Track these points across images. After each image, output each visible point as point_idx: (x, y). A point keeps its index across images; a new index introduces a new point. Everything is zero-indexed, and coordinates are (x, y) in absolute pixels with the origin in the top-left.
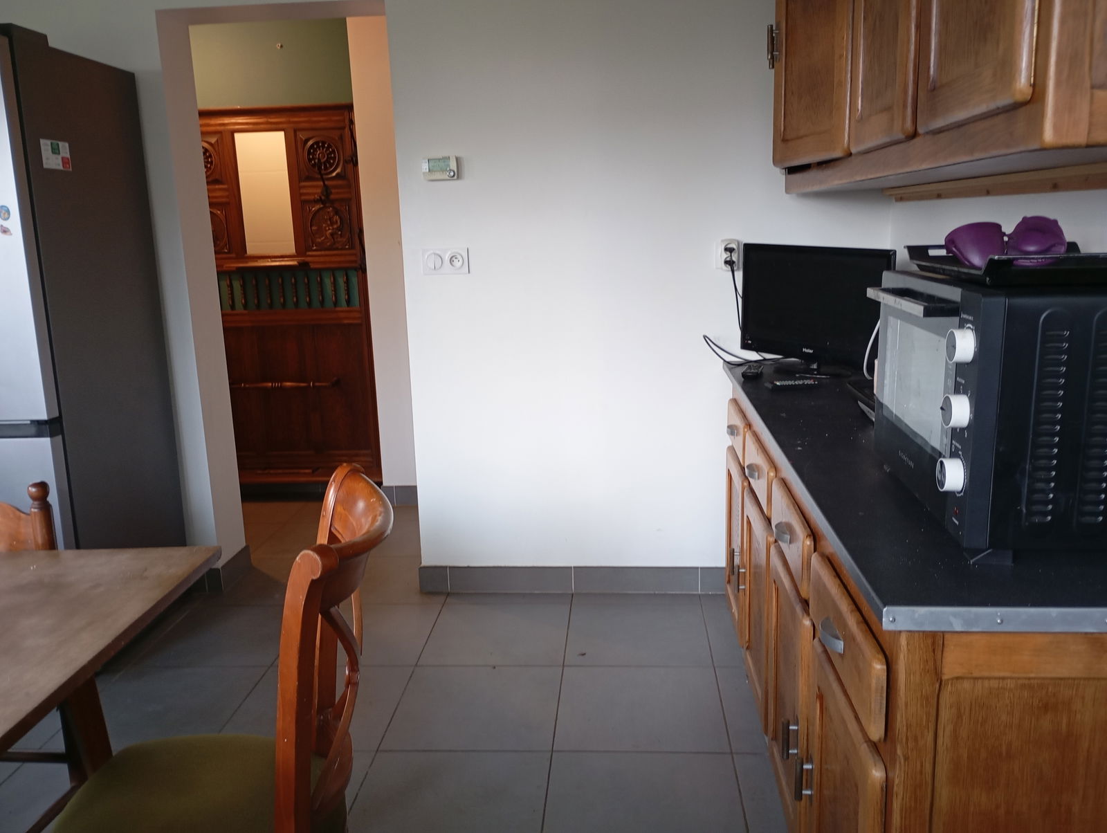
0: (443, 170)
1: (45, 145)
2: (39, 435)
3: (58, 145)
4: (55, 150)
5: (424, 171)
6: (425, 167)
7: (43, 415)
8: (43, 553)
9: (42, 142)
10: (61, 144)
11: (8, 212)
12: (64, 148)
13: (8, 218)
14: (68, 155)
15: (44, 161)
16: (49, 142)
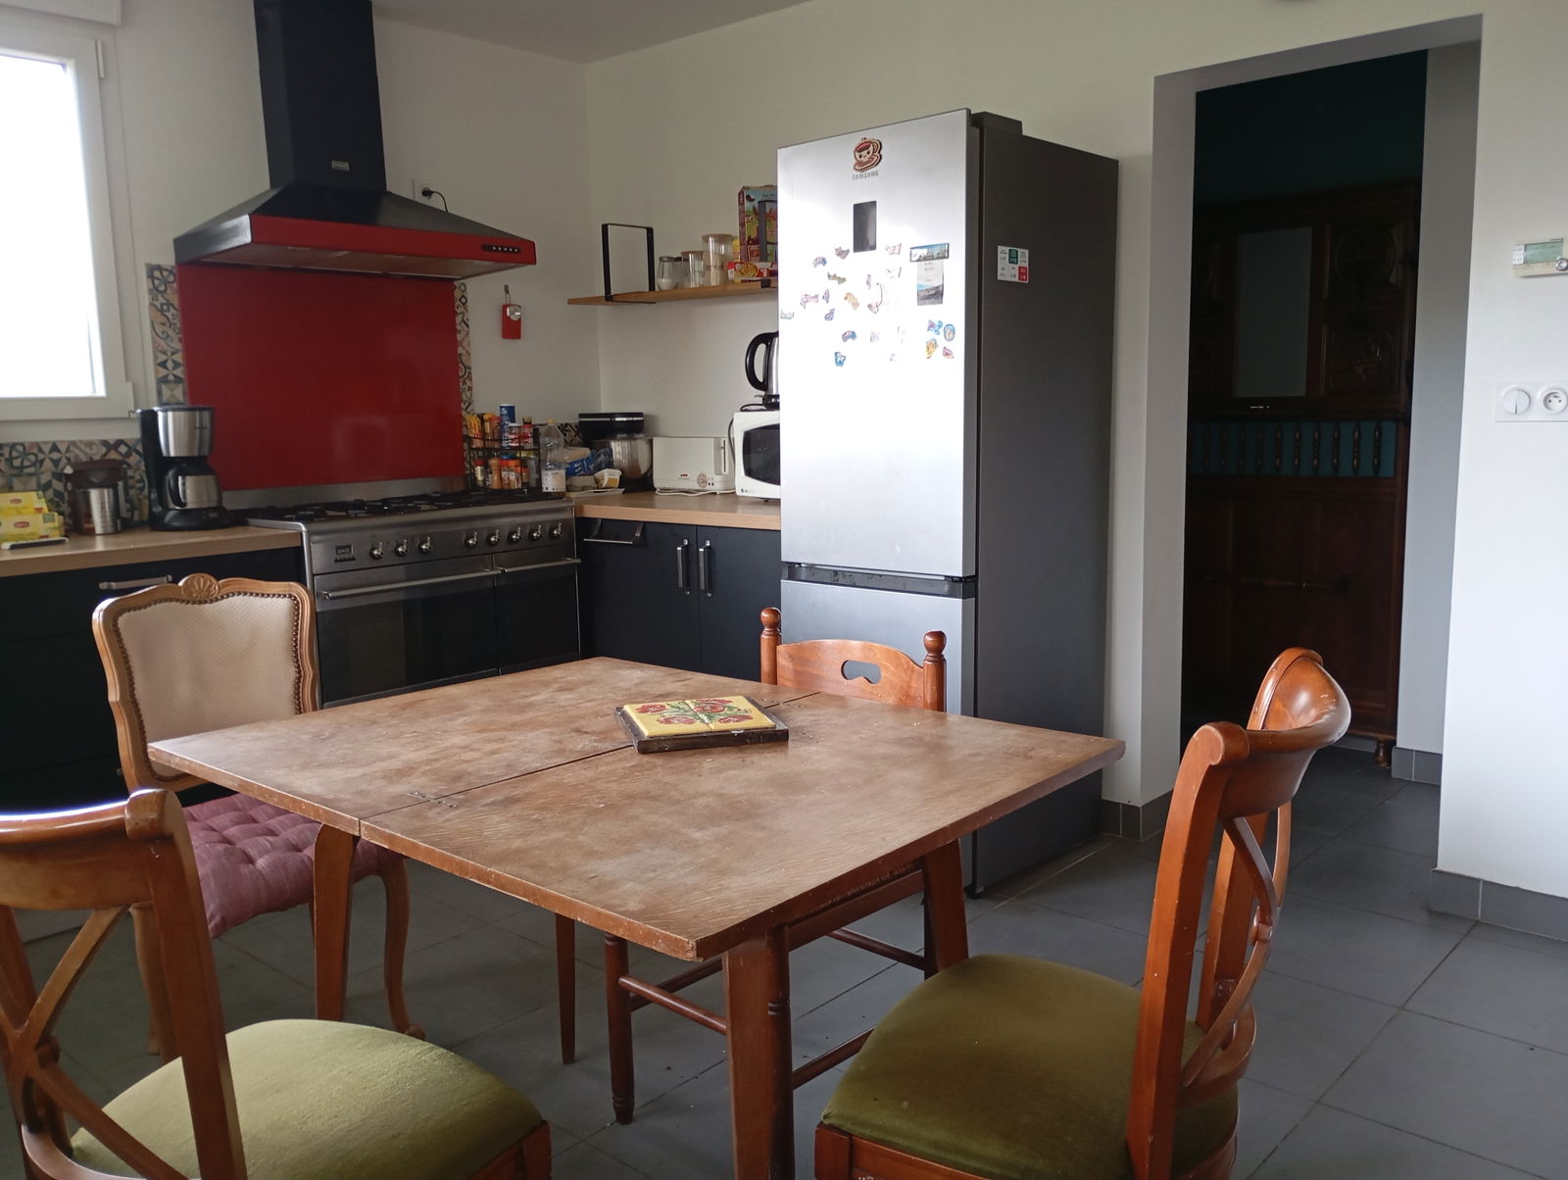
0: (1547, 261)
1: (1003, 252)
2: (951, 594)
3: (1017, 252)
4: (1013, 259)
5: (1516, 262)
6: (1519, 257)
7: (959, 573)
8: (929, 712)
9: (1000, 248)
10: (1020, 251)
11: (953, 331)
12: (1024, 256)
13: (952, 339)
14: (1026, 265)
15: (999, 271)
16: (1007, 249)
